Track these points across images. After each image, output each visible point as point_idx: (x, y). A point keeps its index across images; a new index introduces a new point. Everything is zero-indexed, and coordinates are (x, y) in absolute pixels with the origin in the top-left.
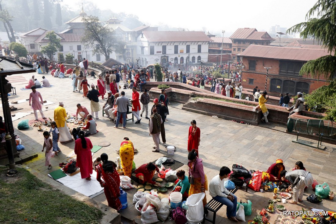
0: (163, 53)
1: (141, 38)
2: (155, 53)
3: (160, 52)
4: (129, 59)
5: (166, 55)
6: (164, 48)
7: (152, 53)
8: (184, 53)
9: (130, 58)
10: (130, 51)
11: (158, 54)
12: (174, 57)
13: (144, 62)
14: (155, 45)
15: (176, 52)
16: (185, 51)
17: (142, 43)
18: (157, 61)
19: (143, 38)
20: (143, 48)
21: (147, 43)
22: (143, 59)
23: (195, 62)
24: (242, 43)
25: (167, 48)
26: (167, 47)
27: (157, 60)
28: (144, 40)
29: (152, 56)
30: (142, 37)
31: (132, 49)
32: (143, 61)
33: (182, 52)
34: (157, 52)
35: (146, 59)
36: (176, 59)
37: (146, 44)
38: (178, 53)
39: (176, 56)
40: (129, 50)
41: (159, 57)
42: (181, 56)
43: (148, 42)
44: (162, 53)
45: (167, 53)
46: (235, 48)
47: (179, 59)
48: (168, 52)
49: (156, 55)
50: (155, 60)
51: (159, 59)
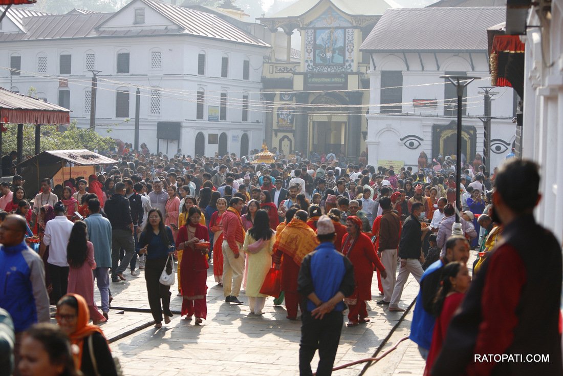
0: (447, 111)
2: (406, 104)
3: (433, 103)
11: (419, 111)
12: (509, 132)
14: (404, 69)
18: (412, 144)
27: (410, 142)
29: (389, 120)
34: (418, 103)
41: (423, 126)
44: (440, 110)
49: (407, 115)
50: (402, 140)
51: (422, 140)
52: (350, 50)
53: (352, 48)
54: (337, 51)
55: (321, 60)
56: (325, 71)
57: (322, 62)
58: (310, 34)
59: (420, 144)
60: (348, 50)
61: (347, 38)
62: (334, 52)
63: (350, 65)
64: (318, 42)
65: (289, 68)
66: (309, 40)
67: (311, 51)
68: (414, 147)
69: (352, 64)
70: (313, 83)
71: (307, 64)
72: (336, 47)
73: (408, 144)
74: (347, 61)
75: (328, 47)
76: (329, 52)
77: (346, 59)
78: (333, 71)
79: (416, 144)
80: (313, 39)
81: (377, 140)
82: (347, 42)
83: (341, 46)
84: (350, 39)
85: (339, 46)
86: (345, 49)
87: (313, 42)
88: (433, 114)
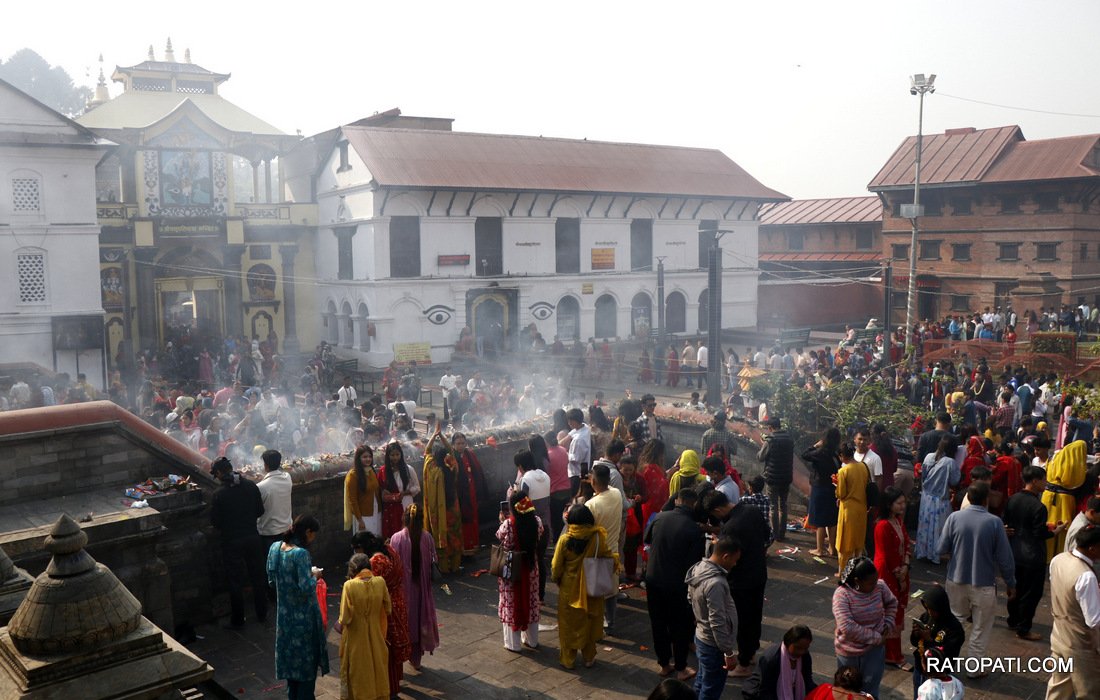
0: (480, 270)
1: (339, 171)
2: (427, 265)
3: (464, 260)
4: (269, 310)
5: (504, 284)
6: (489, 233)
7: (405, 261)
8: (617, 268)
9: (276, 305)
10: (275, 262)
11: (446, 271)
12: (554, 292)
13: (357, 326)
14: (422, 213)
15: (567, 263)
16: (623, 258)
17: (342, 208)
18: (439, 318)
19: (350, 167)
20: (346, 233)
21: (371, 195)
22: (347, 306)
23: (684, 330)
24: (948, 210)
25: (511, 233)
26: (506, 227)
27: (437, 316)
28: (355, 183)
29: (406, 286)
30: (345, 166)
31: (283, 251)
32: (351, 324)
33: (602, 263)
34: (443, 261)
35: (363, 308)
36: (569, 304)
37: (362, 207)
38: (582, 270)
39: (571, 285)
40: (268, 257)
41: (453, 292)
42: (598, 291)
43: (375, 186)
44: (472, 269)
45: (509, 265)
46: (902, 241)
47: (587, 305)
48: (513, 260)
49: (431, 278)
50: (425, 313)
51: (453, 310)
52: (220, 184)
53: (223, 180)
54: (199, 185)
55: (173, 197)
56: (181, 215)
57: (174, 202)
58: (150, 158)
59: (450, 317)
60: (217, 183)
61: (214, 166)
62: (194, 186)
63: (221, 207)
64: (165, 170)
65: (112, 211)
66: (150, 167)
67: (155, 184)
68: (443, 320)
69: (224, 204)
70: (168, 234)
71: (149, 204)
72: (197, 178)
73: (433, 317)
74: (217, 200)
75: (186, 179)
76: (187, 186)
77: (215, 197)
78: (194, 215)
79: (445, 316)
80: (156, 165)
81: (390, 316)
82: (214, 171)
83: (205, 178)
84: (219, 168)
85: (202, 177)
86: (211, 181)
87: (156, 170)
88: (465, 275)
